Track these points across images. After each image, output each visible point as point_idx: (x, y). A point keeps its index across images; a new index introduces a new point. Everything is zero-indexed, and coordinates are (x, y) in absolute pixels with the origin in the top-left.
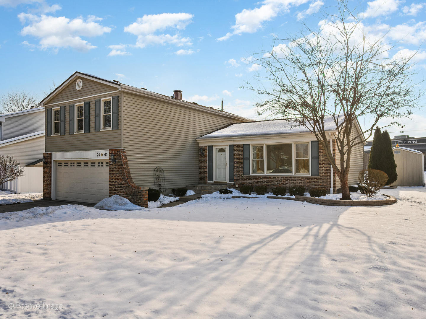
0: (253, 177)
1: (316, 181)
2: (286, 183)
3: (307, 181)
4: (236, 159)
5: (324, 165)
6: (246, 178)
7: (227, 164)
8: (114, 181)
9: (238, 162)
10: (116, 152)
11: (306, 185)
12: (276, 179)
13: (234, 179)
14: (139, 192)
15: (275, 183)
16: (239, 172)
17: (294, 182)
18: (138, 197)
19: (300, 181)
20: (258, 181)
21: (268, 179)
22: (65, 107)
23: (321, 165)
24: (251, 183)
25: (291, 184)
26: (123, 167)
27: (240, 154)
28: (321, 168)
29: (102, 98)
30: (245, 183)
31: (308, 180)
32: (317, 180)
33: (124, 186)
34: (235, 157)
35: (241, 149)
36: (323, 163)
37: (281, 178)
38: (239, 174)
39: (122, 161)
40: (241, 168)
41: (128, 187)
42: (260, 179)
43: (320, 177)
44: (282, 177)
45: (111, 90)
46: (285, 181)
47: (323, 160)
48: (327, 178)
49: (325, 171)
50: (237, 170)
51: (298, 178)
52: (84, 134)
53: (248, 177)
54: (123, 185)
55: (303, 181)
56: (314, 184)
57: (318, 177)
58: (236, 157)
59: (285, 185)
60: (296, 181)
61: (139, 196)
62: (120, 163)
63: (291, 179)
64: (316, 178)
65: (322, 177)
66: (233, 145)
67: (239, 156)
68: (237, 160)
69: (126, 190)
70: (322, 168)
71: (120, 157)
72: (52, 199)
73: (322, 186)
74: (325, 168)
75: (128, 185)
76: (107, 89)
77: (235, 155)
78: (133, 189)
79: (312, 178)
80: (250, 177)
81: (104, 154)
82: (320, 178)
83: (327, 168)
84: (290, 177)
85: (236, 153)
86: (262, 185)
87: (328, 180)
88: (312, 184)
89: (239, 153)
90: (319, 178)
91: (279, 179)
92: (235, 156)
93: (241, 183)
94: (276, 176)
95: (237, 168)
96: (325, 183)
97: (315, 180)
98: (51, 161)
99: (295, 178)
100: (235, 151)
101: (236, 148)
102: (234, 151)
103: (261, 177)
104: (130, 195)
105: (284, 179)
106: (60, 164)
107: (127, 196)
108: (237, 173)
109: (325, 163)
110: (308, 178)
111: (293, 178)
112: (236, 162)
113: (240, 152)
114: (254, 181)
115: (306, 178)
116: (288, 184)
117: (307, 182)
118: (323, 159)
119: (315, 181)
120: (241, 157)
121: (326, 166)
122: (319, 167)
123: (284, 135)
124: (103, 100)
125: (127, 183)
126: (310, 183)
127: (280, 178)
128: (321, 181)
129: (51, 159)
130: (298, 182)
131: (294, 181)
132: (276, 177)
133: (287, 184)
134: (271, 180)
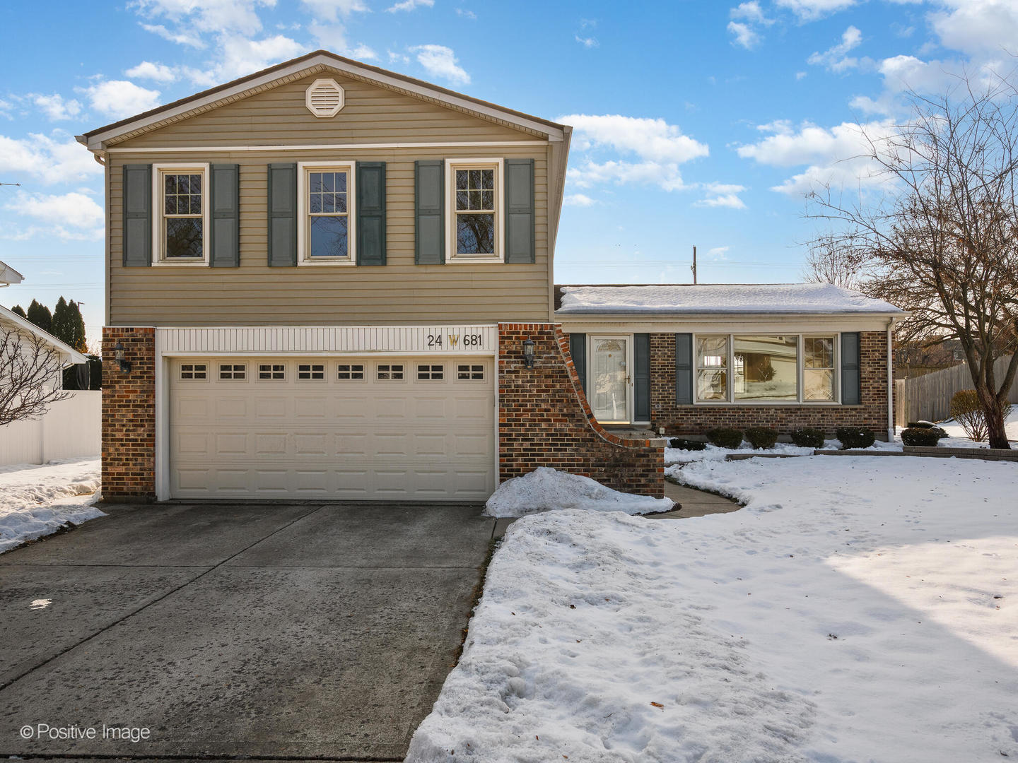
0: (705, 409)
1: (856, 416)
2: (789, 422)
3: (834, 415)
4: (657, 368)
5: (871, 381)
6: (685, 412)
7: (629, 379)
8: (523, 425)
9: (664, 375)
10: (534, 333)
11: (833, 425)
12: (763, 413)
13: (653, 415)
14: (639, 456)
15: (760, 422)
16: (667, 397)
17: (805, 419)
18: (634, 471)
19: (819, 416)
20: (718, 418)
21: (743, 413)
22: (238, 167)
23: (866, 382)
24: (699, 424)
25: (800, 422)
26: (569, 381)
27: (668, 356)
28: (866, 388)
29: (451, 156)
30: (683, 424)
31: (839, 412)
32: (858, 413)
33: (573, 440)
34: (654, 363)
35: (671, 344)
36: (871, 379)
37: (775, 410)
38: (666, 403)
39: (563, 362)
40: (671, 388)
41: (592, 440)
42: (723, 412)
43: (862, 407)
44: (778, 407)
45: (498, 137)
46: (784, 415)
47: (871, 372)
48: (880, 409)
49: (875, 394)
50: (660, 394)
51: (814, 409)
52: (356, 271)
53: (690, 409)
54: (566, 435)
55: (827, 415)
56: (851, 422)
57: (858, 406)
58: (659, 363)
59: (785, 425)
60: (810, 416)
61: (643, 466)
62: (553, 367)
63: (799, 412)
64: (856, 409)
65: (868, 407)
66: (648, 335)
67: (666, 360)
68: (661, 369)
69: (583, 450)
70: (869, 388)
71: (553, 348)
72: (160, 499)
73: (869, 424)
74: (873, 388)
75: (594, 435)
76: (480, 130)
77: (654, 357)
78: (612, 446)
79: (848, 409)
80: (696, 409)
81: (465, 340)
82: (864, 409)
83: (879, 388)
84: (798, 407)
85: (657, 354)
86: (727, 427)
87: (881, 413)
88: (845, 422)
89: (666, 353)
90: (861, 409)
91: (772, 412)
92: (655, 360)
93: (671, 425)
94: (762, 407)
95: (662, 388)
96: (874, 419)
97: (854, 413)
98: (152, 360)
99: (809, 409)
100: (656, 347)
101: (656, 341)
102: (653, 347)
103: (725, 409)
104: (603, 465)
105: (782, 412)
106: (193, 371)
107: (585, 470)
108: (660, 400)
109: (874, 378)
110: (838, 409)
111: (804, 409)
112: (657, 375)
113: (669, 350)
114: (708, 418)
115: (833, 409)
116: (791, 422)
117: (836, 419)
118: (871, 369)
119: (852, 415)
120: (672, 363)
121: (876, 385)
122: (862, 386)
123: (791, 318)
124: (452, 165)
125: (589, 430)
126: (843, 419)
127: (773, 410)
128: (866, 416)
129: (151, 349)
130: (814, 419)
131: (806, 416)
132: (763, 409)
133: (789, 424)
134: (751, 416)
